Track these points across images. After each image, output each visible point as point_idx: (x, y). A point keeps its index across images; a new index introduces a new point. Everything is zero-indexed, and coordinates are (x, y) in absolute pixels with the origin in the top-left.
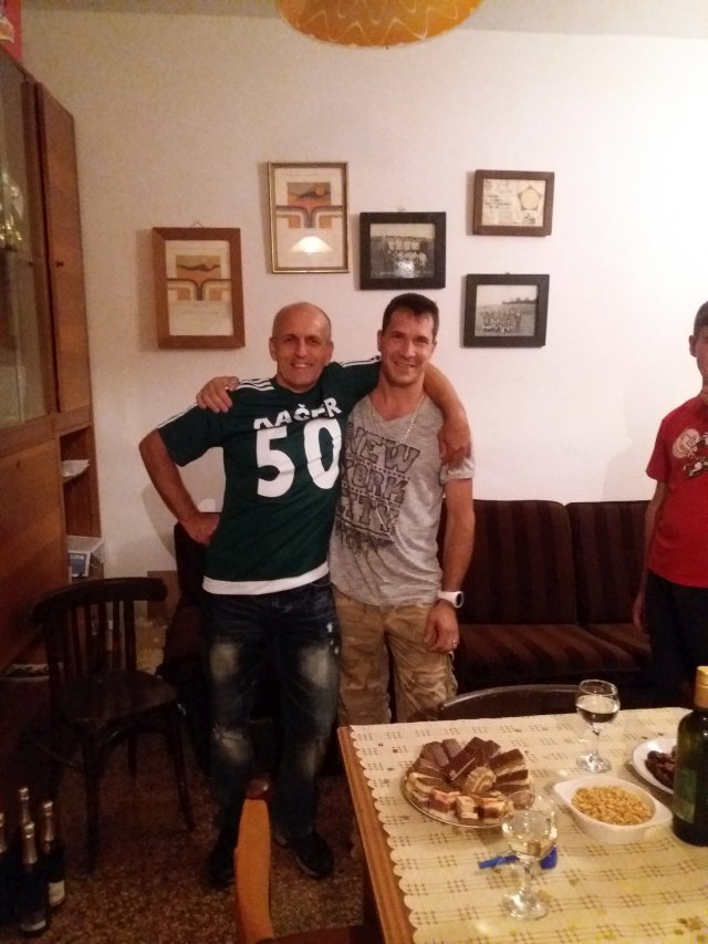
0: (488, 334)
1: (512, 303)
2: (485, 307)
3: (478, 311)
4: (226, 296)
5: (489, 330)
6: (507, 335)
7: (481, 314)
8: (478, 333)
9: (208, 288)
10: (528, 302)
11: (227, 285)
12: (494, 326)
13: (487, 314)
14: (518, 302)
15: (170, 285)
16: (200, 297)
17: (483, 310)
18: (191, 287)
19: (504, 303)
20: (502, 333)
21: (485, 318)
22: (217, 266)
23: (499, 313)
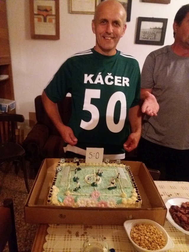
0: (144, 40)
1: (154, 29)
2: (144, 30)
3: (141, 31)
4: (54, 21)
5: (145, 38)
6: (151, 40)
7: (142, 32)
8: (140, 39)
9: (48, 18)
10: (159, 29)
11: (54, 17)
12: (146, 37)
13: (144, 32)
14: (156, 28)
15: (35, 16)
16: (45, 20)
17: (143, 31)
18: (42, 17)
19: (151, 28)
20: (149, 40)
21: (143, 34)
22: (51, 10)
23: (149, 32)
